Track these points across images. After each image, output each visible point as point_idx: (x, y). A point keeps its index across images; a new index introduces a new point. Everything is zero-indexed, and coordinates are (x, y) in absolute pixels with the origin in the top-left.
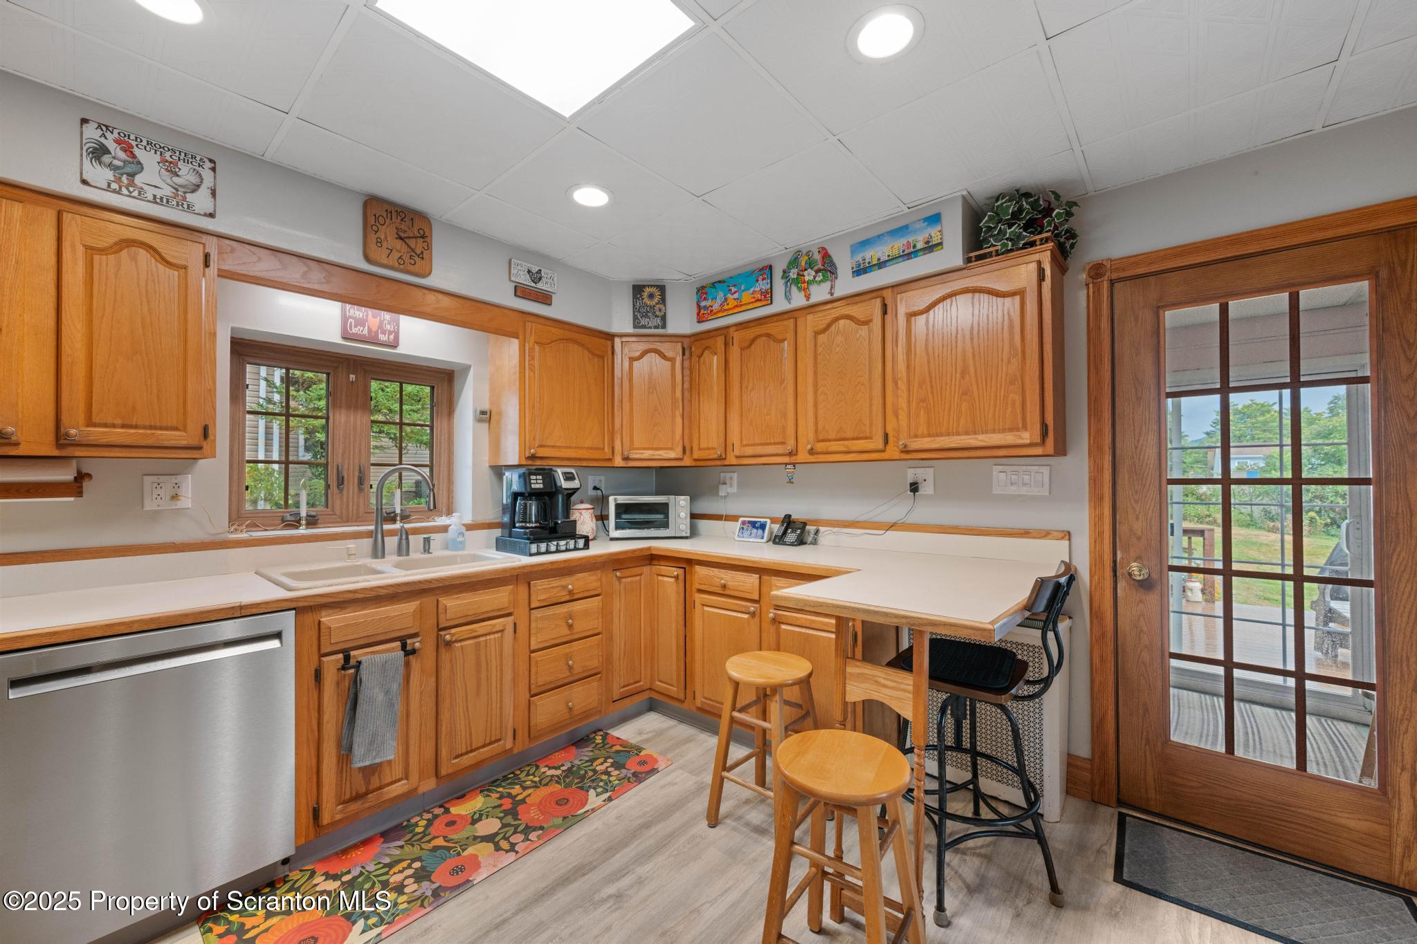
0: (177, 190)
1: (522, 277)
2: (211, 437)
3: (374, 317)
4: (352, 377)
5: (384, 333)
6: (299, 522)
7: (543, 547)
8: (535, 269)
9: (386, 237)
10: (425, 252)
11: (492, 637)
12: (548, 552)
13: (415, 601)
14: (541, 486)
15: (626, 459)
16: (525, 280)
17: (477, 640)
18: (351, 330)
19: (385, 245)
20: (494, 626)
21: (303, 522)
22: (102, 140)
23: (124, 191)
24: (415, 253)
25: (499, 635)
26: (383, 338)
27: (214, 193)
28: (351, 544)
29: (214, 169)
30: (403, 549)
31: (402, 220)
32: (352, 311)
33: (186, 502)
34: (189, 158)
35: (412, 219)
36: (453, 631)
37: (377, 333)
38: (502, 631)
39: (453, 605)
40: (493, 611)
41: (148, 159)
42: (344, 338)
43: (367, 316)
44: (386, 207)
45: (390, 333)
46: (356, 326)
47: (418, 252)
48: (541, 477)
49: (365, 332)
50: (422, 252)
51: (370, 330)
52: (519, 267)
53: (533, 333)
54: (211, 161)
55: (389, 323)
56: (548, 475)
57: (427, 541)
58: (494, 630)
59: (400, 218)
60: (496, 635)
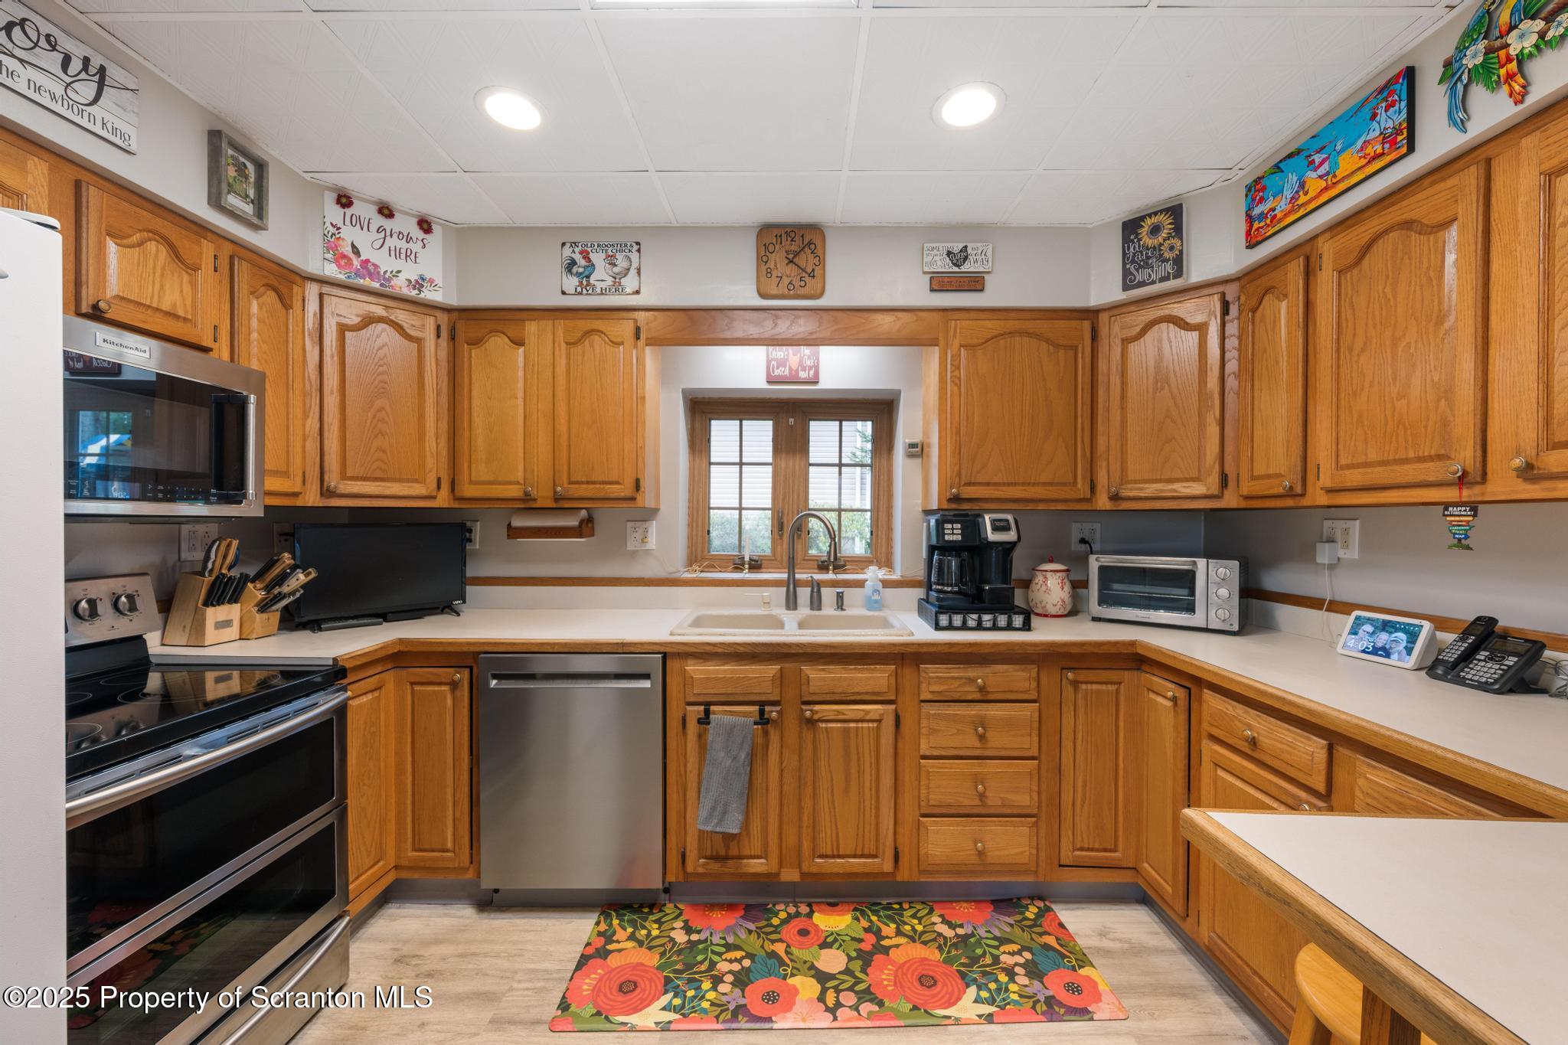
0: (615, 278)
1: (939, 263)
2: (642, 489)
3: (795, 354)
4: (791, 421)
5: (804, 369)
7: (957, 620)
8: (957, 247)
9: (776, 266)
10: (817, 268)
11: (865, 725)
12: (964, 627)
13: (775, 665)
14: (959, 538)
15: (1115, 497)
16: (943, 265)
17: (846, 725)
18: (773, 372)
19: (775, 274)
20: (867, 712)
21: (747, 566)
22: (573, 255)
23: (585, 291)
24: (806, 272)
25: (875, 725)
26: (803, 375)
27: (639, 273)
28: (767, 592)
29: (639, 251)
30: (816, 603)
31: (792, 241)
32: (774, 352)
33: (652, 542)
34: (622, 247)
35: (802, 236)
36: (817, 707)
37: (797, 371)
38: (879, 721)
39: (818, 676)
40: (867, 693)
41: (598, 258)
42: (769, 382)
43: (788, 355)
44: (776, 232)
45: (810, 368)
46: (778, 368)
47: (809, 270)
48: (959, 526)
49: (787, 372)
50: (813, 270)
51: (791, 370)
52: (935, 252)
53: (958, 335)
54: (638, 244)
55: (809, 358)
56: (971, 523)
57: (840, 597)
58: (868, 718)
59: (789, 239)
60: (871, 725)
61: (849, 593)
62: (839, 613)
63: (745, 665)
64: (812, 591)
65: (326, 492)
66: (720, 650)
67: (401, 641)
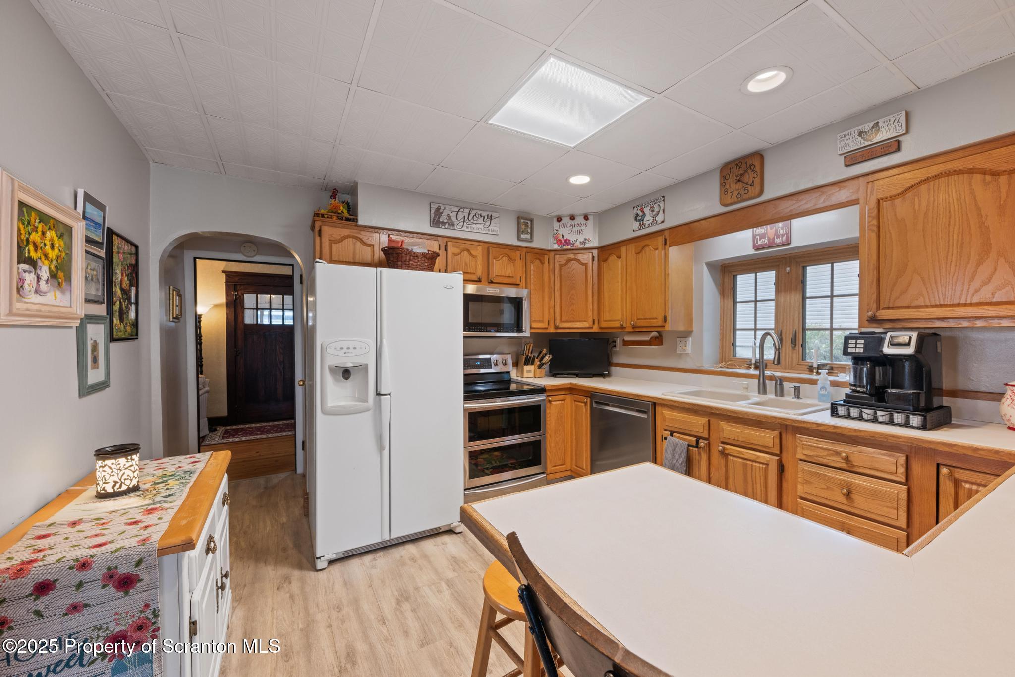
0: (653, 217)
1: (851, 144)
2: (667, 321)
3: (771, 229)
4: (788, 269)
5: (778, 237)
6: (751, 365)
9: (730, 186)
10: (755, 180)
11: (757, 465)
13: (706, 418)
14: (862, 350)
16: (856, 144)
17: (745, 461)
18: (757, 243)
19: (729, 192)
20: (758, 457)
21: (753, 366)
22: (638, 212)
23: (642, 228)
24: (749, 185)
25: (764, 466)
26: (778, 241)
27: (664, 212)
28: (746, 382)
29: (664, 201)
30: (780, 392)
31: (740, 168)
32: (757, 230)
33: (689, 349)
34: (657, 201)
35: (746, 163)
36: (727, 447)
37: (774, 239)
38: (767, 465)
39: (729, 430)
40: (759, 445)
41: (647, 210)
42: (756, 250)
43: (767, 230)
44: (730, 166)
45: (783, 235)
46: (760, 240)
47: (750, 182)
48: (863, 341)
49: (766, 241)
50: (753, 181)
51: (769, 238)
52: (848, 137)
54: (663, 197)
55: (782, 229)
57: (797, 389)
58: (758, 460)
59: (738, 167)
60: (761, 466)
61: (804, 387)
62: (796, 400)
63: (691, 415)
64: (776, 384)
65: (556, 328)
66: (677, 405)
67: (571, 384)
